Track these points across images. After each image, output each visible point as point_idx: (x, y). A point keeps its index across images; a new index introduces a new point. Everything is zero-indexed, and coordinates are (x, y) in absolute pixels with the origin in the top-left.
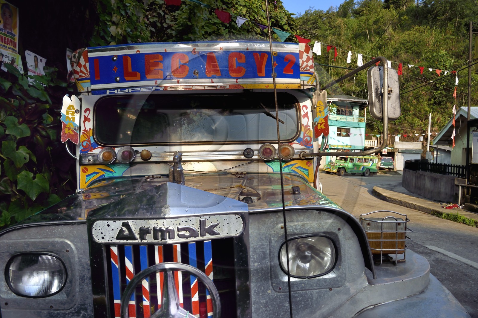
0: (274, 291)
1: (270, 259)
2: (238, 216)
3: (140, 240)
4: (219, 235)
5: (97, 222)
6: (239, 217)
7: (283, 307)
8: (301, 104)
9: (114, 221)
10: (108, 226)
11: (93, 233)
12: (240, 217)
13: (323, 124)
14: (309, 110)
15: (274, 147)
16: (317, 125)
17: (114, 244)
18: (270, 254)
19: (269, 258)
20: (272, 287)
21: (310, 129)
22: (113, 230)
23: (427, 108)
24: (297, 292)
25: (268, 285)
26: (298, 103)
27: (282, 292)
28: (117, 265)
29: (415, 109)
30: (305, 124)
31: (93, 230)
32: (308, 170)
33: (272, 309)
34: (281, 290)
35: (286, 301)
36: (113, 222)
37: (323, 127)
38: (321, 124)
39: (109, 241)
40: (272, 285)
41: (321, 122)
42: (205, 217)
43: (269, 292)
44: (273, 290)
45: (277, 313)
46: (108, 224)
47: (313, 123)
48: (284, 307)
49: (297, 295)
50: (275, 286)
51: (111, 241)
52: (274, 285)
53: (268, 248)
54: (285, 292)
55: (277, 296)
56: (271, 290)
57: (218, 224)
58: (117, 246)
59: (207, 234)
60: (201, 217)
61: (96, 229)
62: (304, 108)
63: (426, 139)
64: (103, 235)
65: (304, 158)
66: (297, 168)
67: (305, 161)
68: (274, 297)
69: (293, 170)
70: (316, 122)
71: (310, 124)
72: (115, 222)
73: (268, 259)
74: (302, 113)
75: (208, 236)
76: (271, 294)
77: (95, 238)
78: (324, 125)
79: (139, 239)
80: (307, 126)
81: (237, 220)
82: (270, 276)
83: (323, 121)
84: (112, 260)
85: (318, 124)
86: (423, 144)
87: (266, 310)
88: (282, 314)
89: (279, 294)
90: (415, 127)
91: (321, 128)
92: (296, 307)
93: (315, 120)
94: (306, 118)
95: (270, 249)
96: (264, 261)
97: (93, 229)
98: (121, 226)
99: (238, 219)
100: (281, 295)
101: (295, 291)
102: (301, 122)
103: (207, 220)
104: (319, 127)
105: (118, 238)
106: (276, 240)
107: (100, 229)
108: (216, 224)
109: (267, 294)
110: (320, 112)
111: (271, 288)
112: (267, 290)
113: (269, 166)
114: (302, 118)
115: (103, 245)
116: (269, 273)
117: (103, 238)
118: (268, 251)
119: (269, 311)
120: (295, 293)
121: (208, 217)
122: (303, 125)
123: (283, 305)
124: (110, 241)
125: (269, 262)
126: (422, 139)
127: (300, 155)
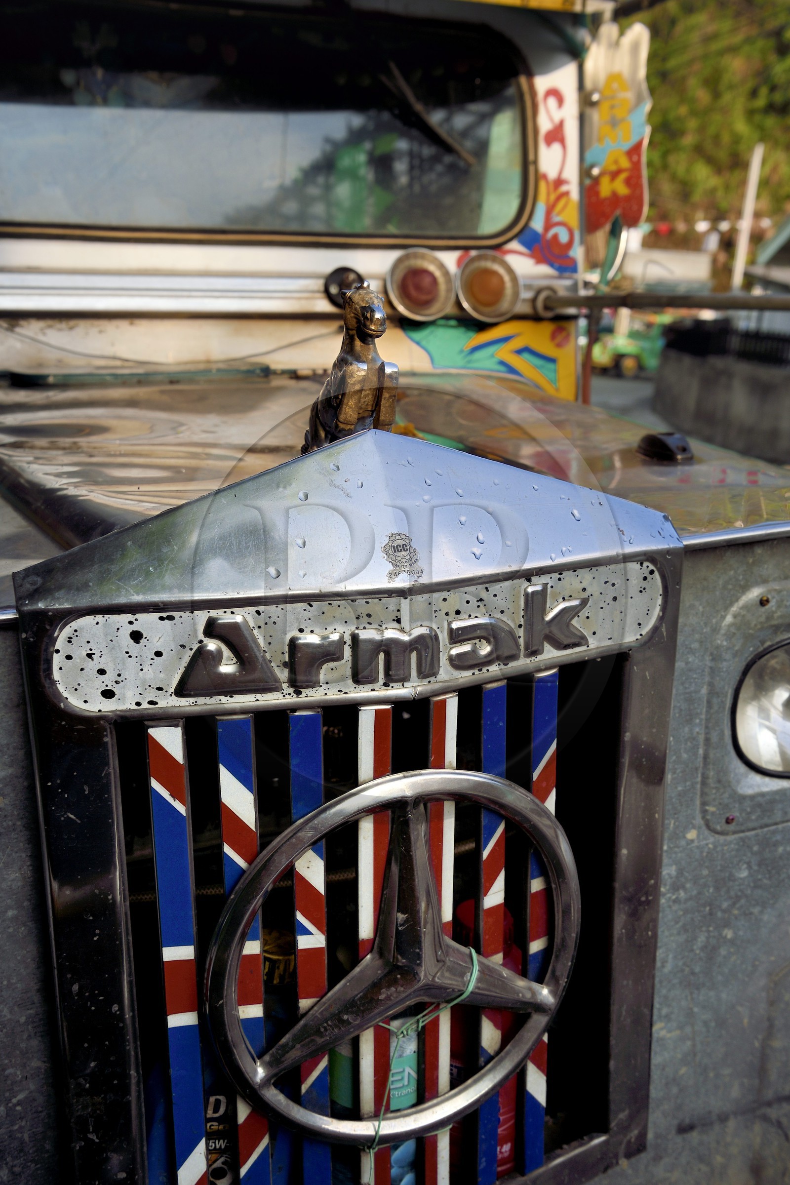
0: (707, 832)
1: (707, 720)
2: (652, 567)
3: (291, 690)
4: (584, 648)
5: (75, 625)
6: (652, 572)
7: (731, 883)
8: (542, 83)
9: (164, 615)
10: (136, 636)
11: (56, 675)
12: (656, 573)
13: (623, 176)
14: (569, 113)
15: (442, 266)
16: (596, 180)
17: (167, 719)
18: (709, 704)
19: (703, 717)
20: (703, 818)
21: (567, 194)
22: (158, 654)
23: (741, 126)
24: (780, 826)
25: (689, 812)
26: (530, 75)
27: (734, 833)
28: (183, 802)
29: (702, 129)
30: (552, 174)
31: (57, 660)
32: (552, 360)
33: (695, 893)
34: (732, 827)
35: (740, 861)
36: (161, 618)
37: (622, 189)
38: (614, 175)
39: (138, 704)
40: (704, 812)
41: (613, 168)
42: (545, 579)
43: (692, 835)
44: (704, 828)
45: (710, 905)
46: (135, 627)
47: (585, 172)
48: (734, 881)
49: (778, 837)
50: (713, 813)
51: (151, 703)
52: (711, 809)
53: (707, 679)
54: (743, 831)
55: (715, 847)
56: (700, 828)
57: (584, 602)
58: (181, 722)
59: (547, 647)
60: (529, 580)
61: (69, 657)
62: (552, 102)
63: (728, 244)
64: (108, 681)
65: (549, 314)
66: (519, 352)
67: (547, 328)
68: (706, 850)
69: (502, 363)
70: (592, 166)
71: (572, 174)
72: (170, 618)
73: (701, 720)
74: (545, 124)
75: (550, 654)
76: (696, 844)
77: (65, 695)
78: (628, 182)
79: (285, 686)
80: (559, 182)
81: (644, 584)
82: (699, 779)
83: (625, 163)
84: (155, 784)
85: (602, 174)
86: (714, 261)
87: (676, 901)
88: (725, 905)
89: (722, 838)
90: (697, 196)
91: (614, 194)
92: (770, 878)
93: (589, 157)
94: (556, 147)
95: (711, 684)
96: (687, 729)
97: (56, 656)
98: (201, 636)
99: (649, 577)
100: (730, 843)
101: (776, 824)
102: (536, 162)
103: (549, 589)
104: (605, 189)
105: (181, 691)
106: (736, 648)
107: (90, 656)
108: (576, 603)
109: (683, 843)
110: (614, 123)
111: (699, 821)
112: (686, 829)
113: (418, 343)
114: (542, 147)
115: (107, 726)
116: (697, 769)
117: (108, 694)
118: (704, 691)
119: (686, 900)
120: (774, 832)
121: (556, 576)
122: (545, 177)
123: (731, 875)
124: (145, 705)
125: (703, 731)
126: (713, 243)
127: (534, 300)
